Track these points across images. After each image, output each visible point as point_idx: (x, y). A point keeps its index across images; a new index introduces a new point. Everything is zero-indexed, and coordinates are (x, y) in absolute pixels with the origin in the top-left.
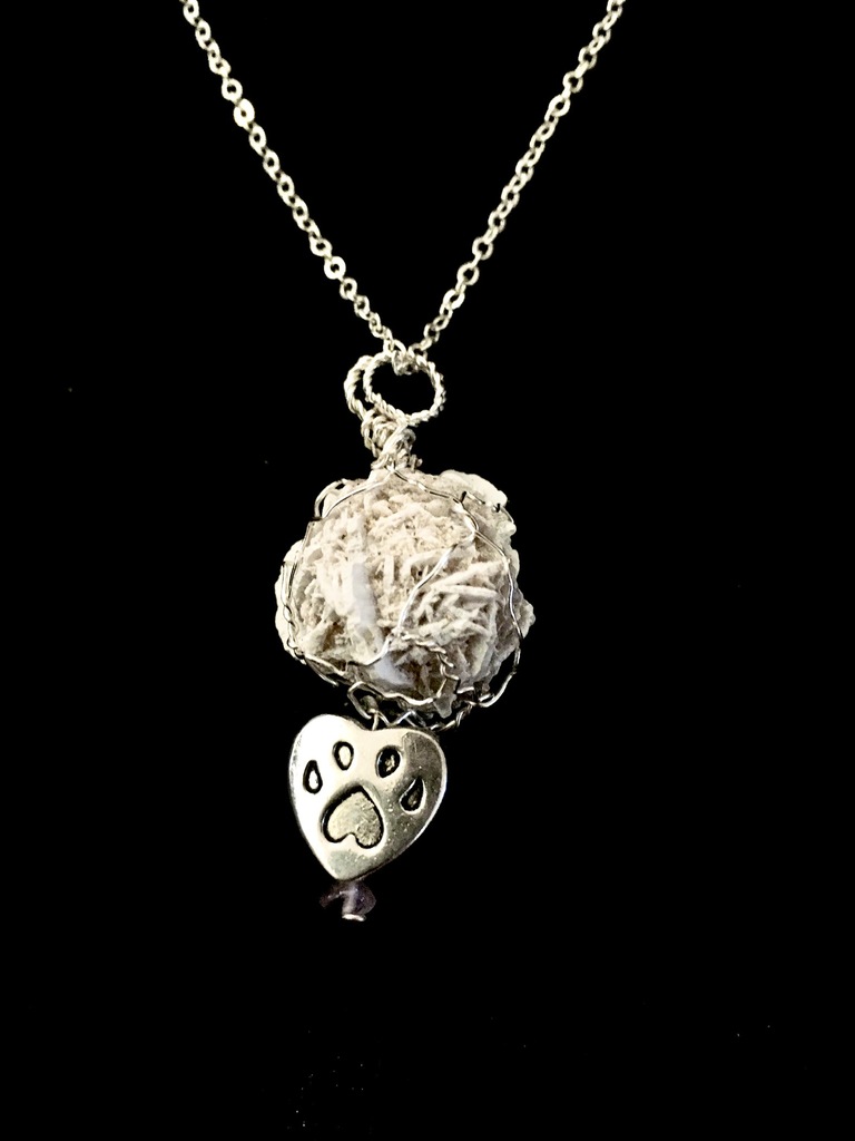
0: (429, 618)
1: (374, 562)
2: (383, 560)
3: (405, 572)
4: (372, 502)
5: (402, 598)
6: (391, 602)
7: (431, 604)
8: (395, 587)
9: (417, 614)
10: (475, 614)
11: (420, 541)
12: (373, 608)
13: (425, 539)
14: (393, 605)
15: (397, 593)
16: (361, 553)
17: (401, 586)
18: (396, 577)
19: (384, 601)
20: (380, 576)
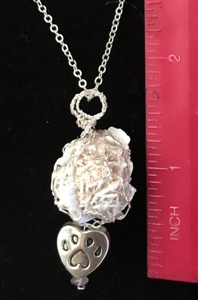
0: (96, 204)
1: (77, 186)
2: (80, 185)
3: (87, 190)
4: (77, 161)
5: (87, 198)
6: (83, 200)
7: (96, 200)
8: (84, 195)
9: (92, 203)
10: (111, 202)
11: (92, 177)
12: (77, 202)
13: (94, 176)
14: (83, 201)
15: (85, 196)
16: (73, 183)
17: (86, 194)
18: (84, 190)
19: (81, 199)
20: (79, 190)
